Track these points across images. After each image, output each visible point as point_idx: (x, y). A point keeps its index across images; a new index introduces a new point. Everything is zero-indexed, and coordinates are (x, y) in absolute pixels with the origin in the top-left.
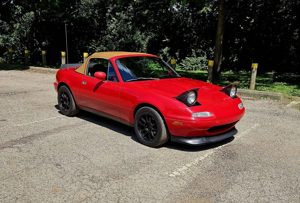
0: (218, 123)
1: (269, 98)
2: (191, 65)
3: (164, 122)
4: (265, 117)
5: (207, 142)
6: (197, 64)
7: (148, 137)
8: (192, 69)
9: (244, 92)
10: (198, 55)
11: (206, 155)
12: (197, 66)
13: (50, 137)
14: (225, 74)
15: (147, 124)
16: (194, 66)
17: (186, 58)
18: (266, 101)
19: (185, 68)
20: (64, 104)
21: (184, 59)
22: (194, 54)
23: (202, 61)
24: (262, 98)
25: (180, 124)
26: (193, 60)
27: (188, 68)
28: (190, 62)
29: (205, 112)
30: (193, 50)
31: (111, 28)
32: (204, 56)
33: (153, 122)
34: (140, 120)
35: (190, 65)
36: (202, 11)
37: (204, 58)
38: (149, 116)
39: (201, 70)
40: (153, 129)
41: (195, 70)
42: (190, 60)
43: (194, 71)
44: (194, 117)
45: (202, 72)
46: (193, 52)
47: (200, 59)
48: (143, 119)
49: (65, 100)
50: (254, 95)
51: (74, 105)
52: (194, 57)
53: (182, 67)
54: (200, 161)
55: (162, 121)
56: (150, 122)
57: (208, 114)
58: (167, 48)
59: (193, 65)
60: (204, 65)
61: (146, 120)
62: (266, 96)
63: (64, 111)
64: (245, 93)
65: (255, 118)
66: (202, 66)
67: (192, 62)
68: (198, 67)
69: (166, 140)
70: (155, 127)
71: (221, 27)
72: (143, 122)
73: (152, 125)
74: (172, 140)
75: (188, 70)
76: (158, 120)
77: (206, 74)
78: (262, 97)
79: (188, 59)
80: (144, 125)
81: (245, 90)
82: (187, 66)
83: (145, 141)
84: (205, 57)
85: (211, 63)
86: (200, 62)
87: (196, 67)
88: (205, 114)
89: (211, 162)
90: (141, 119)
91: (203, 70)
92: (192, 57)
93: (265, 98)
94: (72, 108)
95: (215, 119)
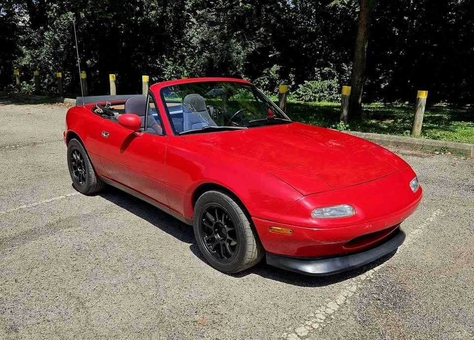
0: (369, 228)
1: (450, 153)
2: (313, 93)
3: (250, 226)
4: (451, 194)
5: (343, 268)
6: (322, 92)
7: (219, 252)
8: (315, 100)
9: (404, 141)
10: (324, 77)
11: (341, 299)
12: (322, 94)
13: (31, 245)
14: (369, 108)
15: (217, 226)
16: (317, 95)
17: (305, 81)
18: (445, 159)
19: (303, 98)
20: (78, 172)
21: (303, 83)
22: (318, 76)
23: (330, 87)
24: (438, 153)
25: (285, 232)
26: (317, 84)
27: (307, 99)
28: (311, 88)
29: (342, 206)
30: (316, 69)
31: (189, 35)
32: (333, 79)
33: (229, 223)
34: (204, 216)
35: (311, 94)
36: (333, 3)
37: (334, 83)
38: (221, 212)
39: (328, 101)
40: (228, 237)
41: (319, 101)
42: (311, 85)
43: (317, 103)
44: (316, 219)
45: (330, 104)
46: (317, 72)
47: (327, 83)
48: (208, 215)
49: (79, 164)
50: (422, 147)
51: (93, 176)
52: (317, 80)
53: (299, 97)
54: (328, 317)
55: (247, 224)
56: (223, 223)
57: (347, 210)
58: (275, 66)
59: (315, 93)
60: (333, 93)
61: (215, 218)
62: (444, 150)
63: (79, 184)
64: (406, 144)
65: (430, 196)
66: (331, 95)
67: (315, 89)
68: (324, 96)
69: (255, 260)
70: (233, 234)
71: (364, 29)
72: (208, 221)
73: (228, 229)
74: (268, 263)
75: (308, 101)
76: (238, 220)
77: (337, 107)
78: (436, 150)
79: (309, 83)
80: (212, 228)
81: (406, 138)
82: (306, 95)
83: (214, 259)
84: (336, 80)
85: (347, 90)
86: (328, 88)
87: (320, 97)
88: (340, 211)
89: (352, 321)
90: (205, 214)
91: (331, 100)
92: (314, 80)
93: (443, 154)
94: (89, 181)
95: (363, 220)
